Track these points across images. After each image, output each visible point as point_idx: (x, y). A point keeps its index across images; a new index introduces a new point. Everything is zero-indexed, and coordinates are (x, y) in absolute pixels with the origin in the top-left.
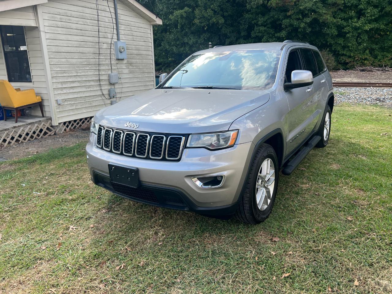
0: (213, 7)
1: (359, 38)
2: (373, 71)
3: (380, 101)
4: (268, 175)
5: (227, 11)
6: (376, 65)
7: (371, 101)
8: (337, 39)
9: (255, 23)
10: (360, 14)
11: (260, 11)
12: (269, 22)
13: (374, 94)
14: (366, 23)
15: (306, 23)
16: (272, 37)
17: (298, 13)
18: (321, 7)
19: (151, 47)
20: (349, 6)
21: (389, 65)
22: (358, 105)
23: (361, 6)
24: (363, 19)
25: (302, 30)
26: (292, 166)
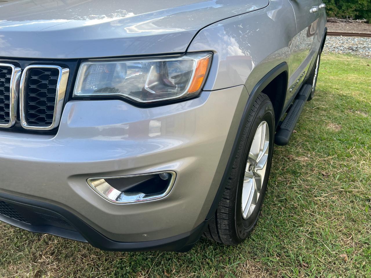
2: (337, 22)
3: (353, 50)
4: (262, 152)
6: (340, 16)
7: (343, 50)
13: (345, 43)
21: (352, 17)
22: (330, 54)
26: (287, 130)
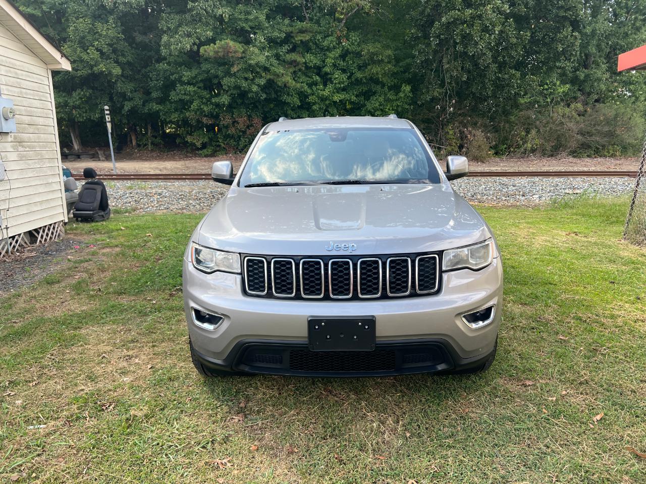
0: (97, 45)
1: (327, 113)
5: (123, 55)
8: (300, 111)
9: (175, 78)
10: (326, 79)
11: (181, 60)
12: (200, 79)
14: (334, 93)
15: (259, 85)
16: (207, 103)
17: (246, 70)
18: (276, 65)
19: (51, 111)
20: (311, 66)
23: (327, 69)
24: (330, 87)
25: (253, 96)
